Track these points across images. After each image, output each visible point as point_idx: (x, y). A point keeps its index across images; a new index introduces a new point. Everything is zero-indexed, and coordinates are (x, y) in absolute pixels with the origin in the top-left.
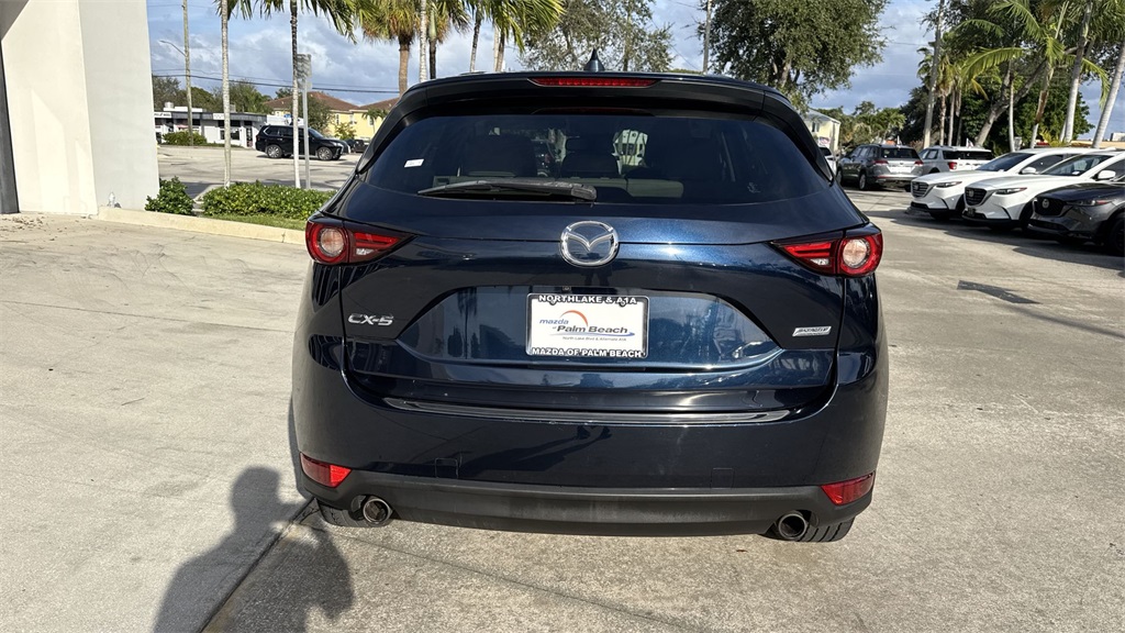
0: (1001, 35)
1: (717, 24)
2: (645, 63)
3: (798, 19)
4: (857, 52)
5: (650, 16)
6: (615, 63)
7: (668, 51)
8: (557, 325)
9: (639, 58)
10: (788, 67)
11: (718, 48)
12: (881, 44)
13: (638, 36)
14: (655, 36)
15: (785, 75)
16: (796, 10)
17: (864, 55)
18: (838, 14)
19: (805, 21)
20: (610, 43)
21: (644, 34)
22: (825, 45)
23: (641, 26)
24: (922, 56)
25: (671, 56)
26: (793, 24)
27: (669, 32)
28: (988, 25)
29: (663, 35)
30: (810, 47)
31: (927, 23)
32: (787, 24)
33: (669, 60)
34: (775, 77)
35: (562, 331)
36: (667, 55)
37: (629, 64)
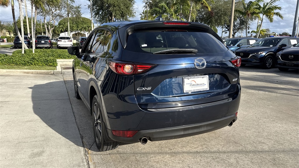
0: (161, 12)
1: (93, 5)
2: (74, 15)
3: (115, 5)
4: (130, 14)
5: (74, 2)
6: (65, 14)
7: (80, 12)
8: (190, 84)
9: (72, 14)
10: (113, 17)
11: (94, 11)
12: (135, 12)
13: (72, 7)
14: (76, 7)
15: (113, 20)
16: (115, 3)
17: (131, 15)
18: (125, 5)
19: (117, 6)
20: (63, 9)
21: (73, 7)
22: (122, 12)
23: (72, 4)
24: (141, 16)
25: (82, 13)
26: (114, 6)
27: (80, 6)
28: (158, 9)
29: (79, 7)
30: (119, 13)
31: (144, 8)
32: (113, 6)
33: (81, 14)
34: (110, 20)
35: (191, 86)
36: (80, 13)
37: (69, 15)
